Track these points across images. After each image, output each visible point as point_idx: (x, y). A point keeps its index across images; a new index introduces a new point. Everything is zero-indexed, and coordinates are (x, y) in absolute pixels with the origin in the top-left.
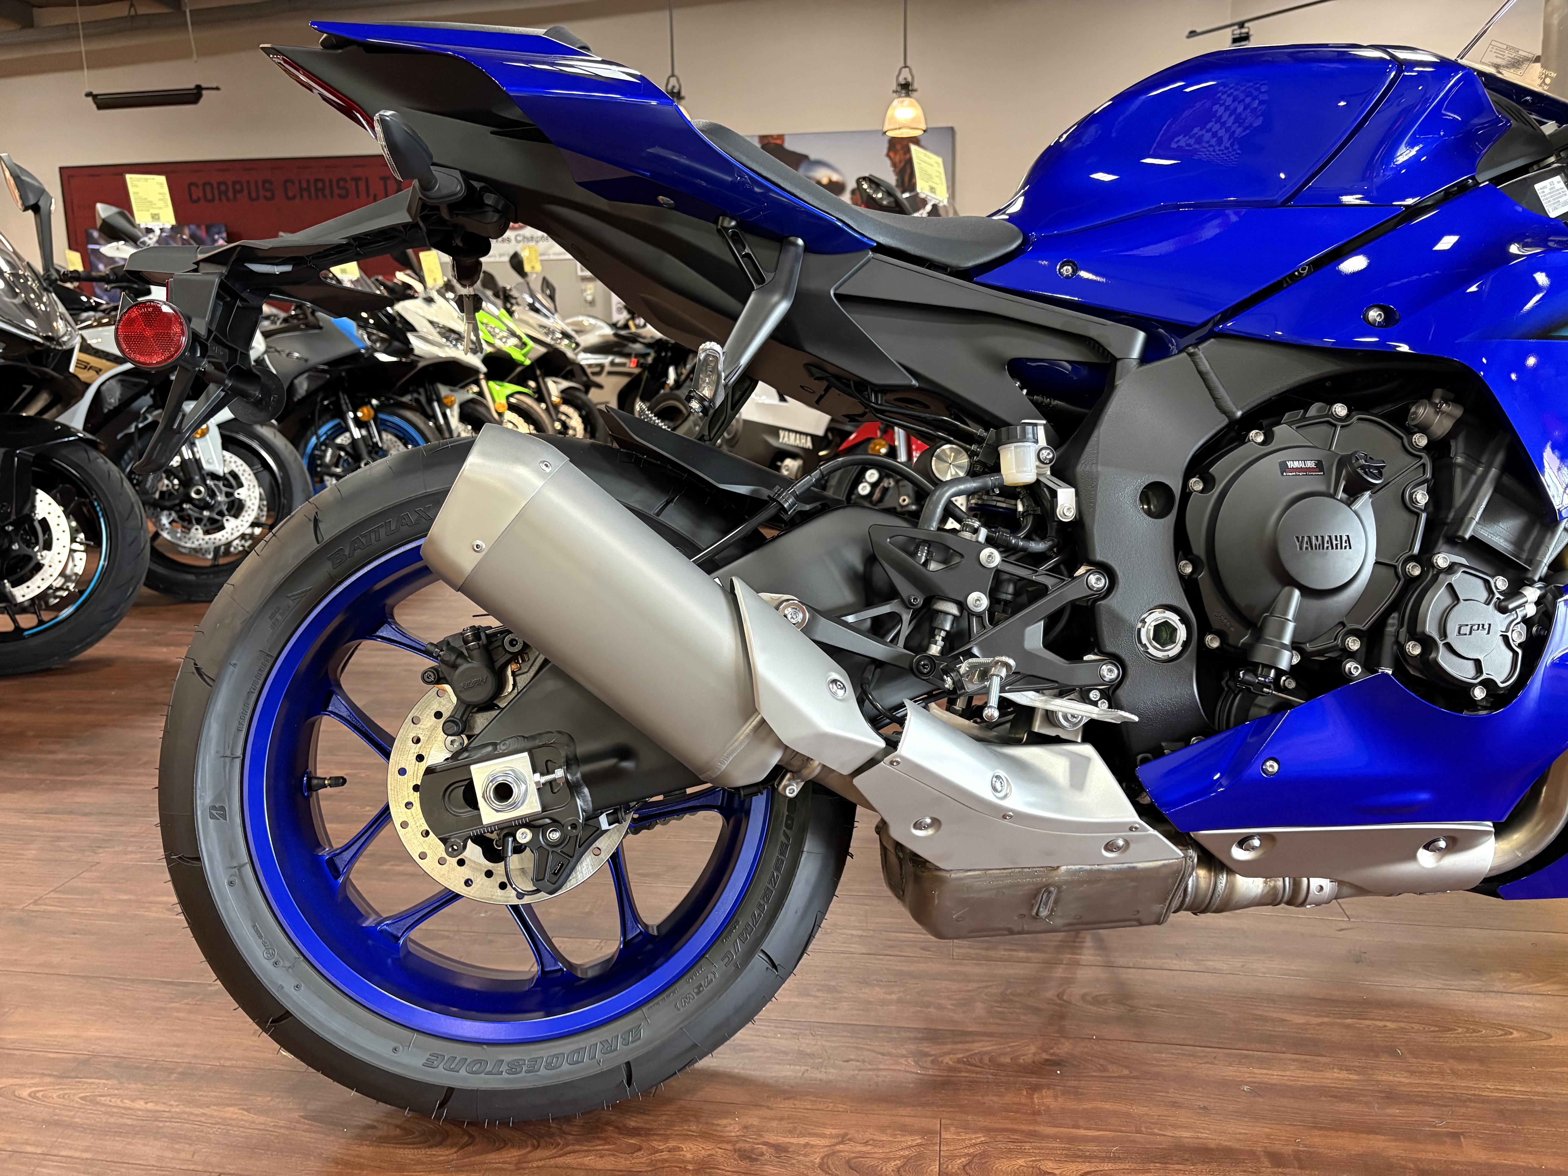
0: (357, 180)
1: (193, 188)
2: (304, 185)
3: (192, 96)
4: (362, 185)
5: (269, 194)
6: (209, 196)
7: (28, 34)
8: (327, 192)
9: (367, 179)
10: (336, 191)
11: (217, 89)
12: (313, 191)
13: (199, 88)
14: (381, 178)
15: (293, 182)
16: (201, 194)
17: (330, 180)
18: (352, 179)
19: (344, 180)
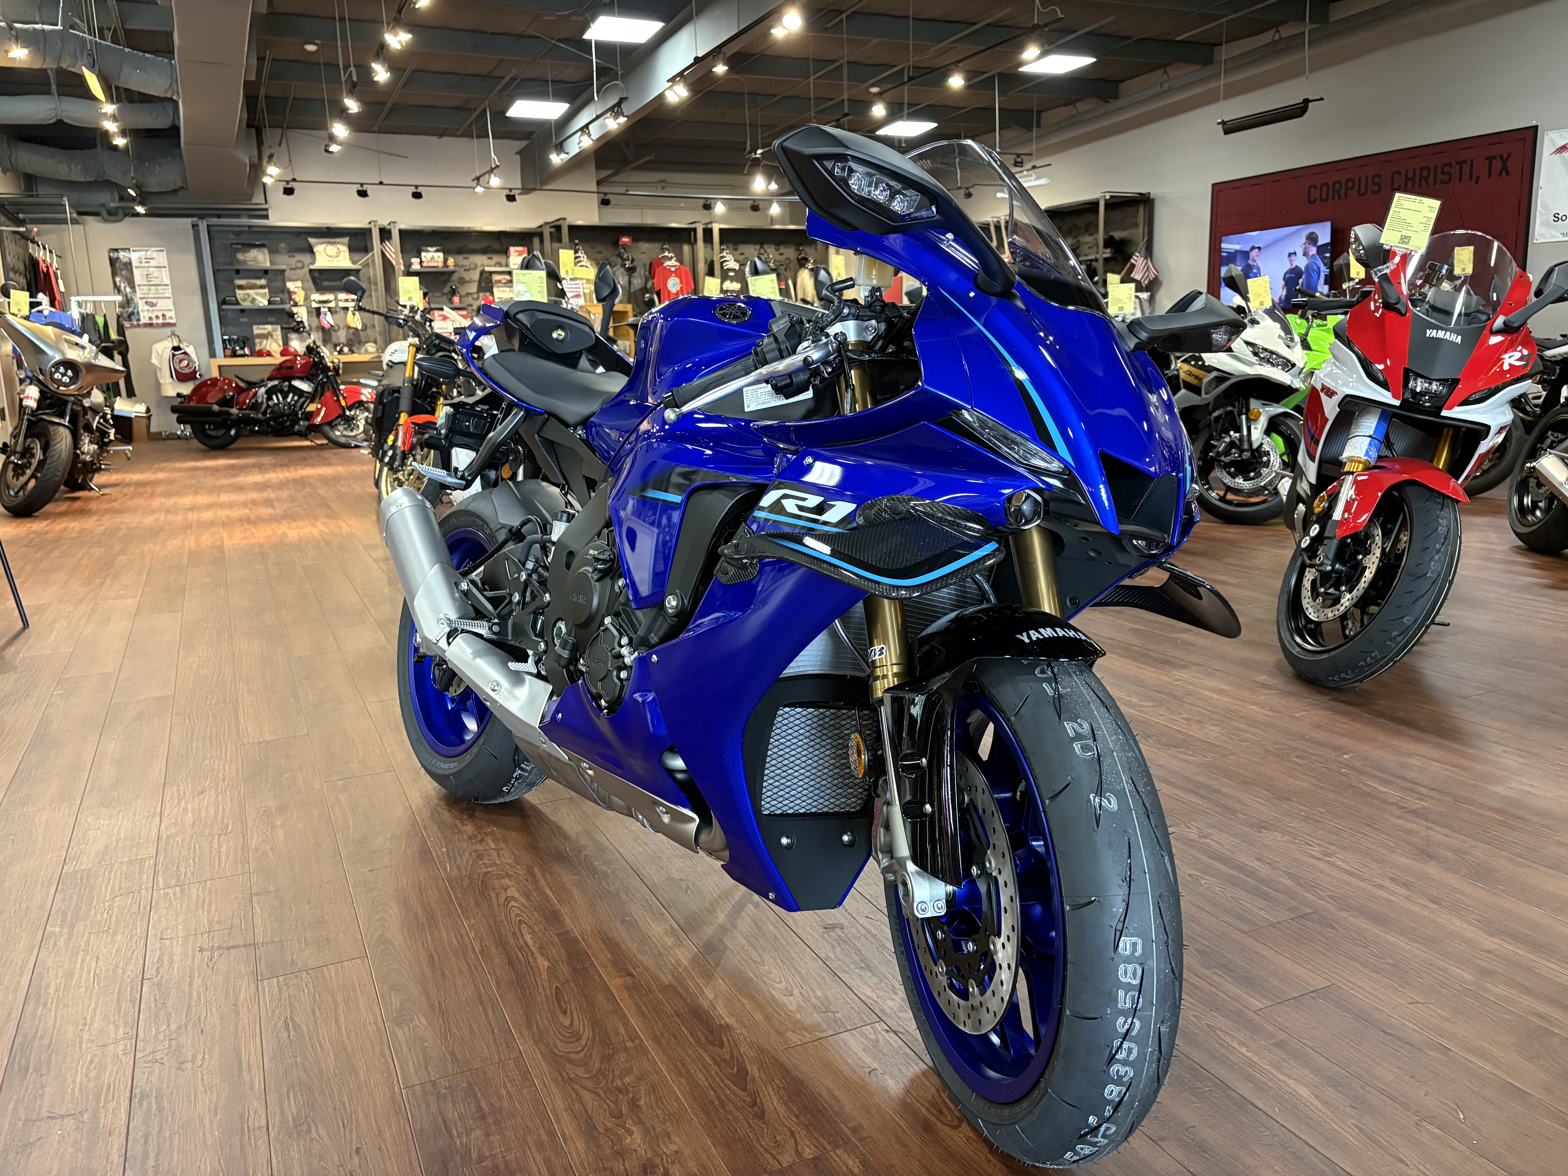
0: (1460, 163)
1: (1312, 190)
2: (1410, 175)
3: (1299, 110)
4: (1466, 168)
5: (1376, 188)
6: (1324, 196)
7: (1209, 70)
8: (1431, 179)
9: (1472, 161)
10: (1440, 176)
11: (1322, 99)
12: (1417, 180)
13: (1307, 101)
14: (1486, 159)
15: (1399, 173)
16: (1318, 196)
17: (1436, 167)
18: (1457, 163)
19: (1450, 165)
